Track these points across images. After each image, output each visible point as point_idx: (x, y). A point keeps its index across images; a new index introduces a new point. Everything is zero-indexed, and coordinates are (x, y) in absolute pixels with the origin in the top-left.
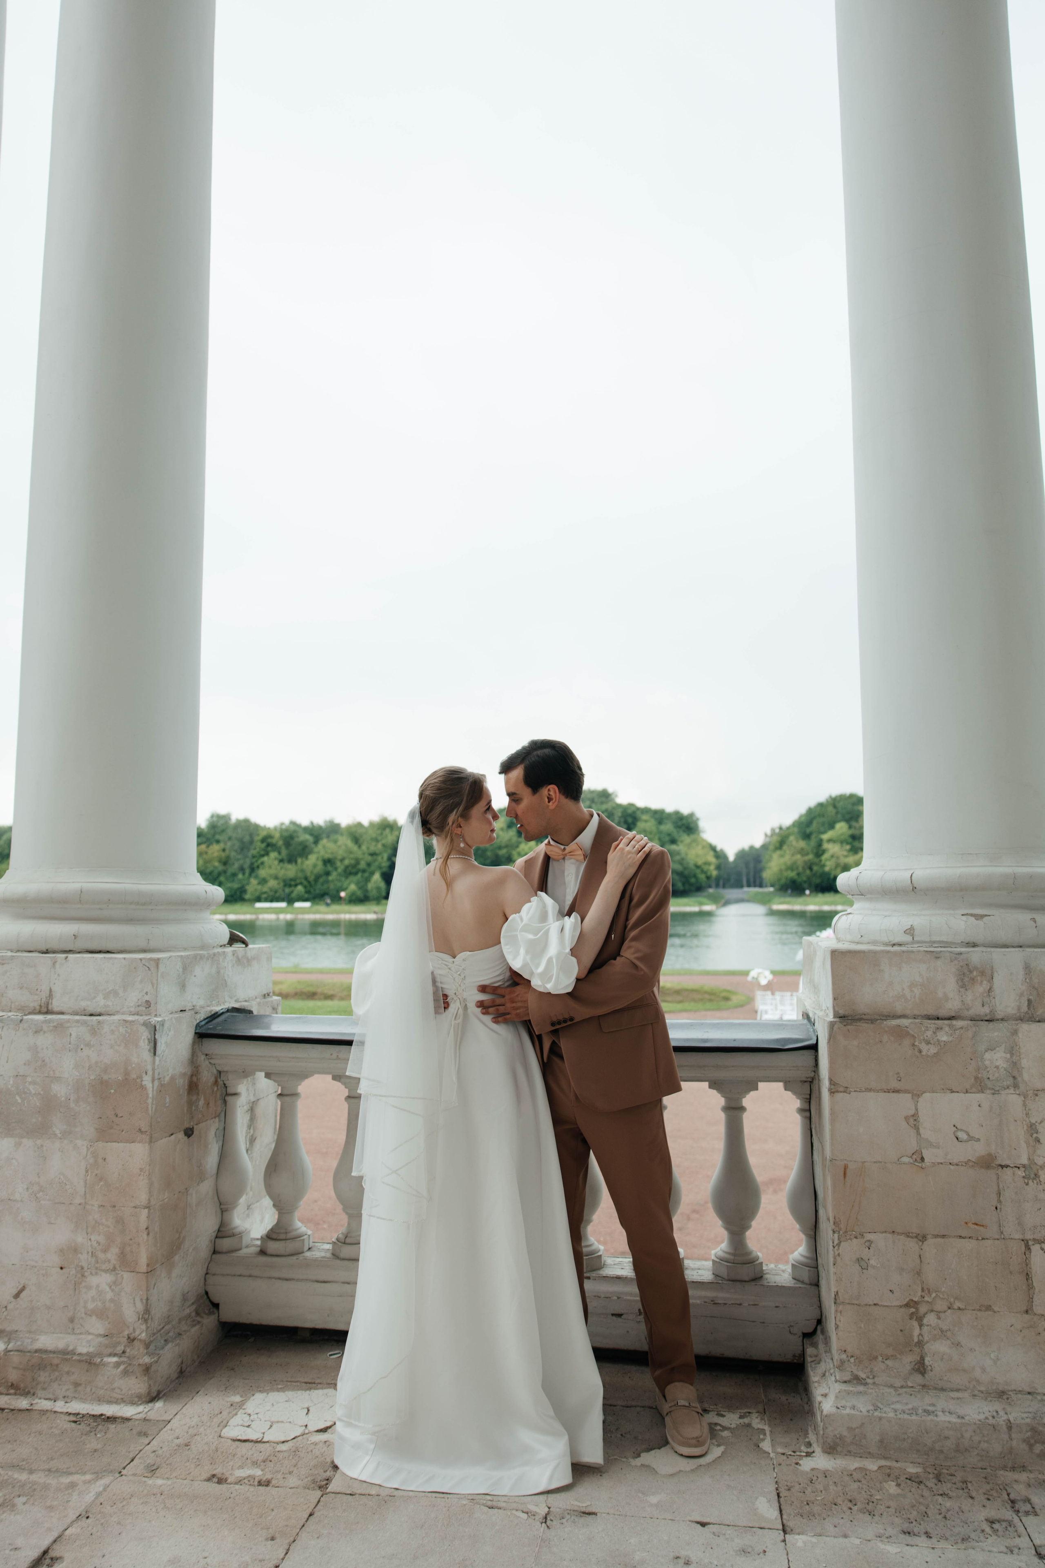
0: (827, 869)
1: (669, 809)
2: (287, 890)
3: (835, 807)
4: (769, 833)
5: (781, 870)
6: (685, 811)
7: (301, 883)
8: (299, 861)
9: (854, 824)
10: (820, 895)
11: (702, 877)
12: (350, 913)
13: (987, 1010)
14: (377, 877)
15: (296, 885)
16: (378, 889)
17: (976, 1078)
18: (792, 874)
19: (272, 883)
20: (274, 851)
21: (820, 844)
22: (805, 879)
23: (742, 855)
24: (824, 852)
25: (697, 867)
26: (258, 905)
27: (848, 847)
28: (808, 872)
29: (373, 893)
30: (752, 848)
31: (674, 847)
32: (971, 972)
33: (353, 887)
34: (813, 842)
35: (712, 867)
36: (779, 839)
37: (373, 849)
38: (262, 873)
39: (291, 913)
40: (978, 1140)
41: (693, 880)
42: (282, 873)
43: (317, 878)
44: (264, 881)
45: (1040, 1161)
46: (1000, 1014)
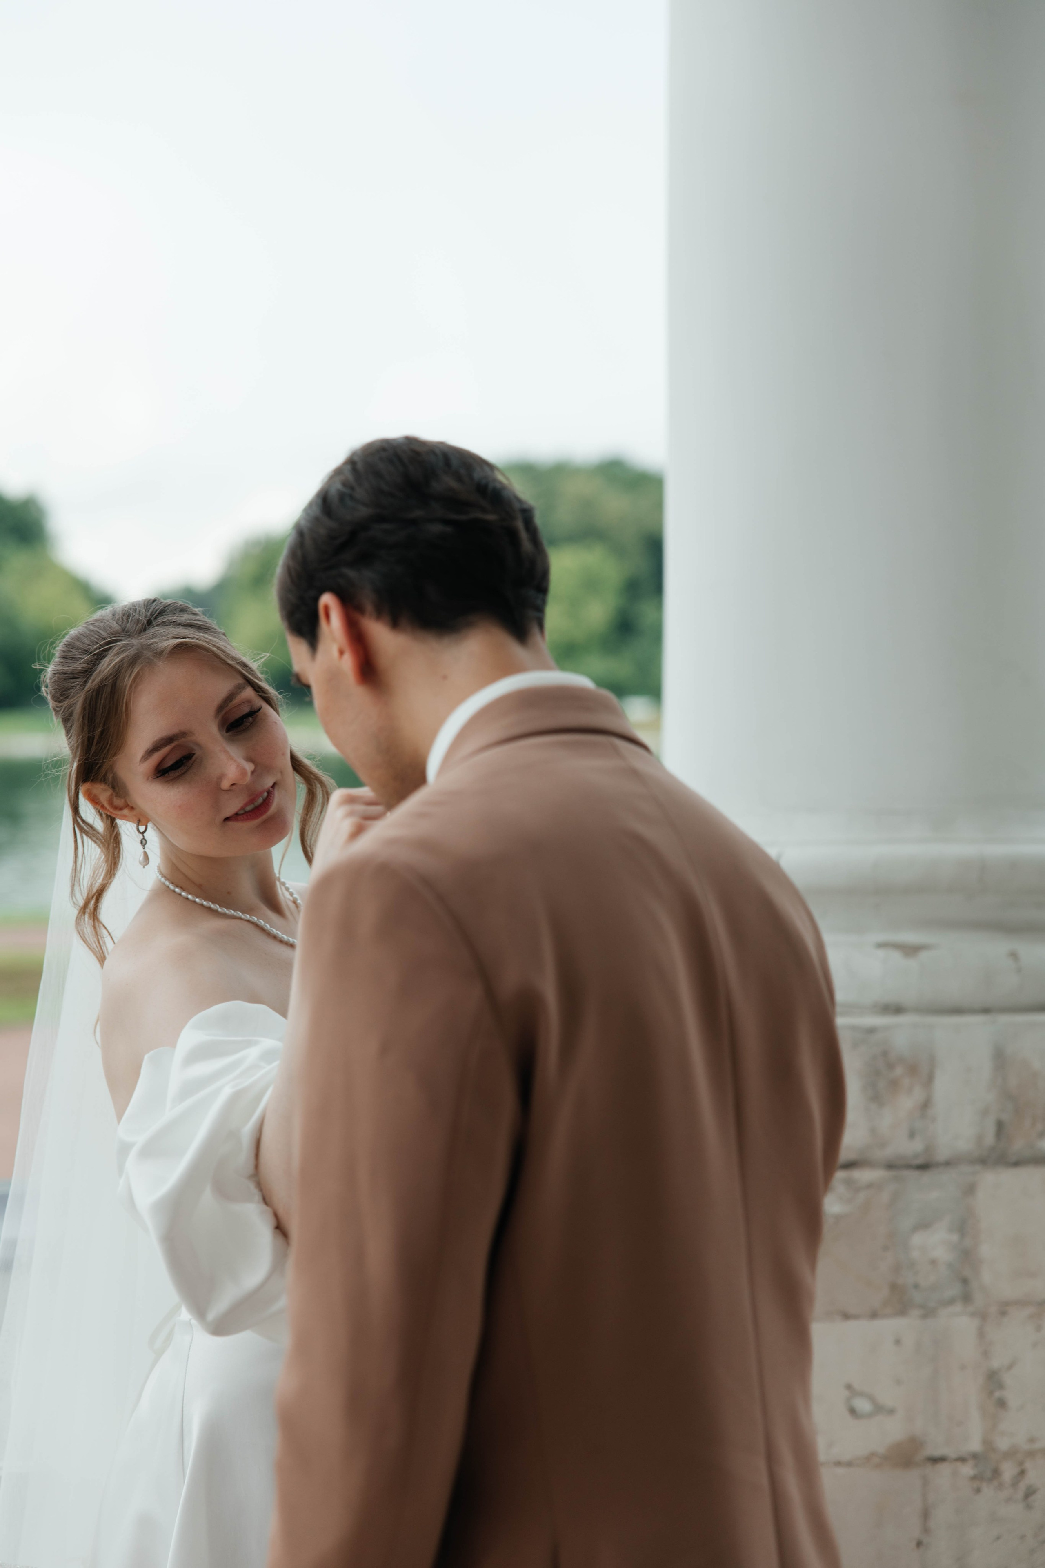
13: (917, 1146)
17: (894, 1287)
32: (891, 1066)
40: (891, 1412)
45: (1003, 1444)
46: (942, 1153)
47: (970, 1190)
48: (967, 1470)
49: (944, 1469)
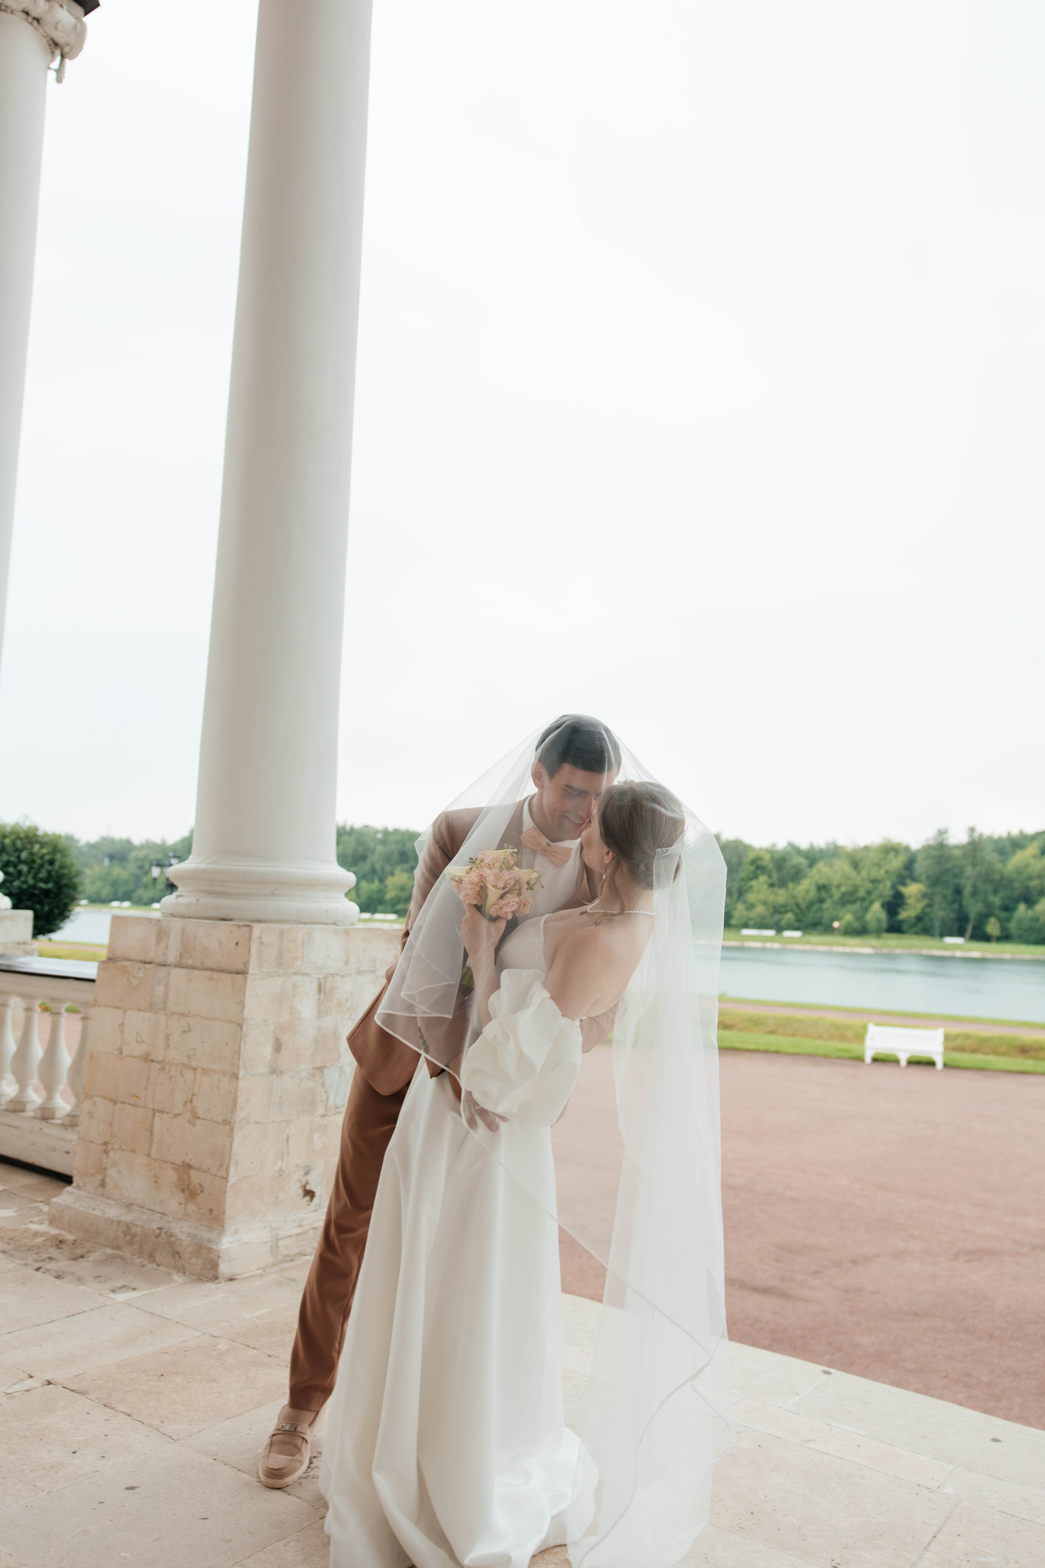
2: (777, 917)
7: (792, 911)
8: (791, 885)
12: (844, 945)
14: (876, 907)
15: (786, 912)
16: (878, 921)
19: (760, 909)
20: (763, 873)
26: (746, 932)
29: (872, 925)
33: (849, 917)
37: (874, 874)
38: (751, 897)
39: (779, 942)
42: (771, 898)
43: (810, 905)
44: (751, 907)
45: (167, 1059)
46: (168, 962)
47: (169, 974)
48: (158, 1066)
49: (154, 1064)
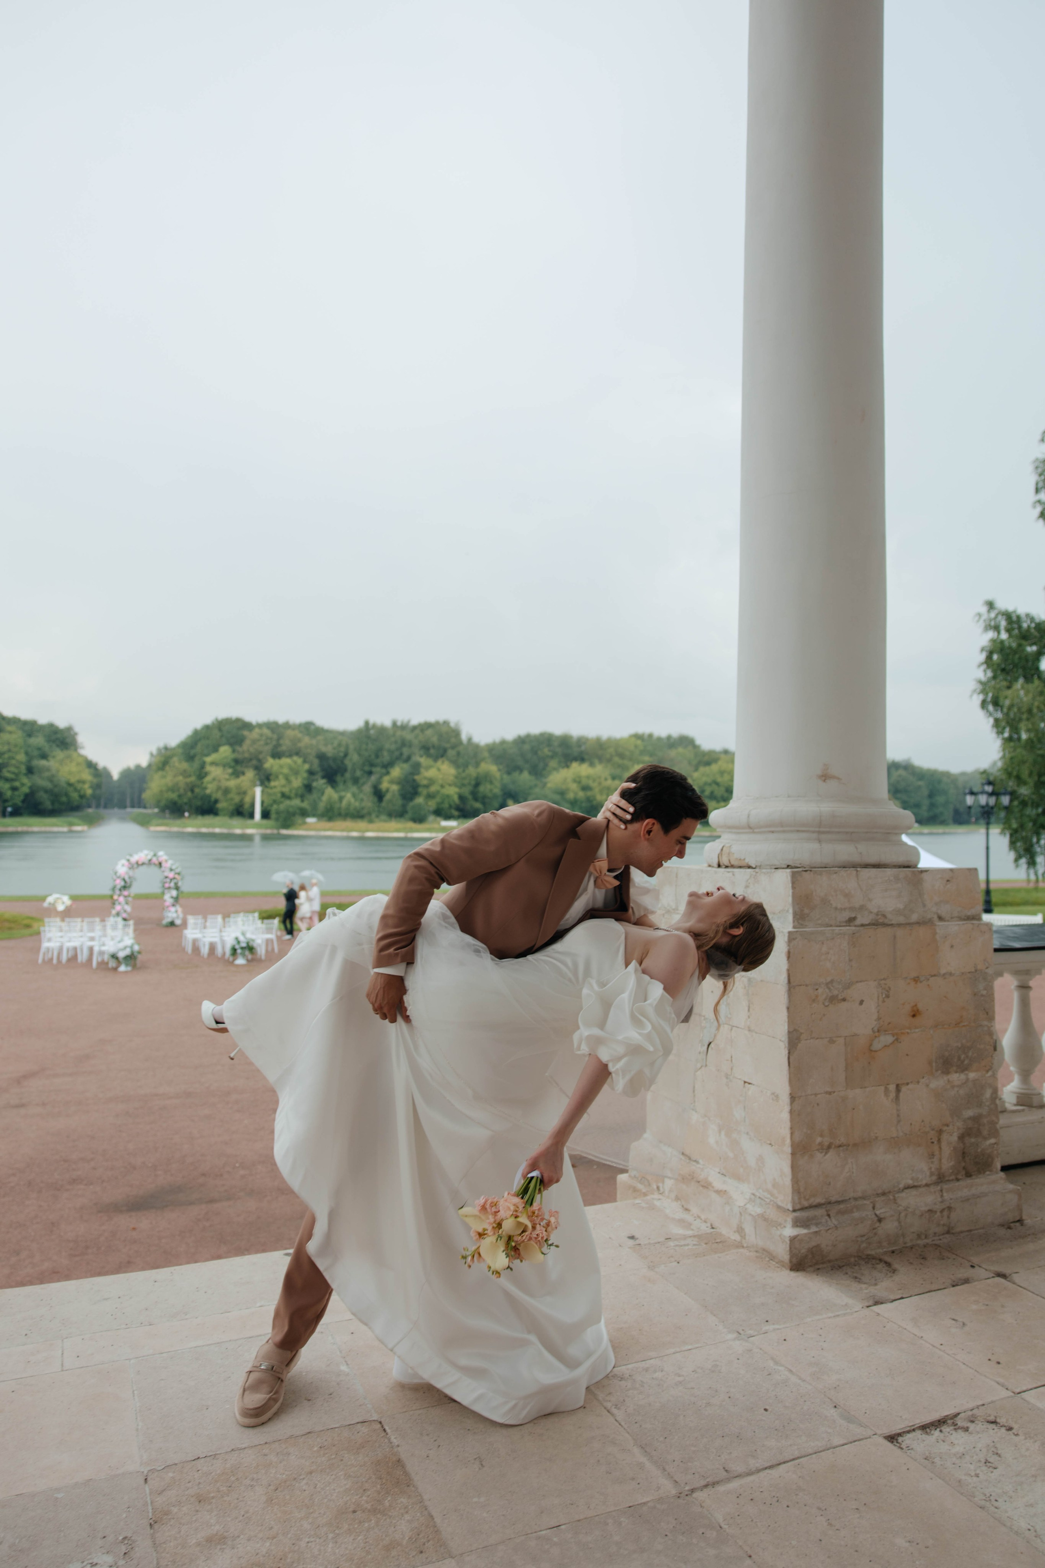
0: (208, 791)
1: (42, 720)
3: (220, 730)
4: (155, 752)
5: (161, 791)
6: (61, 724)
9: (238, 748)
10: (200, 817)
11: (75, 795)
18: (173, 796)
21: (203, 765)
22: (185, 800)
23: (127, 774)
24: (206, 774)
25: (70, 785)
27: (230, 771)
28: (189, 794)
30: (138, 767)
31: (43, 763)
34: (196, 764)
35: (86, 786)
36: (163, 759)
41: (64, 799)
